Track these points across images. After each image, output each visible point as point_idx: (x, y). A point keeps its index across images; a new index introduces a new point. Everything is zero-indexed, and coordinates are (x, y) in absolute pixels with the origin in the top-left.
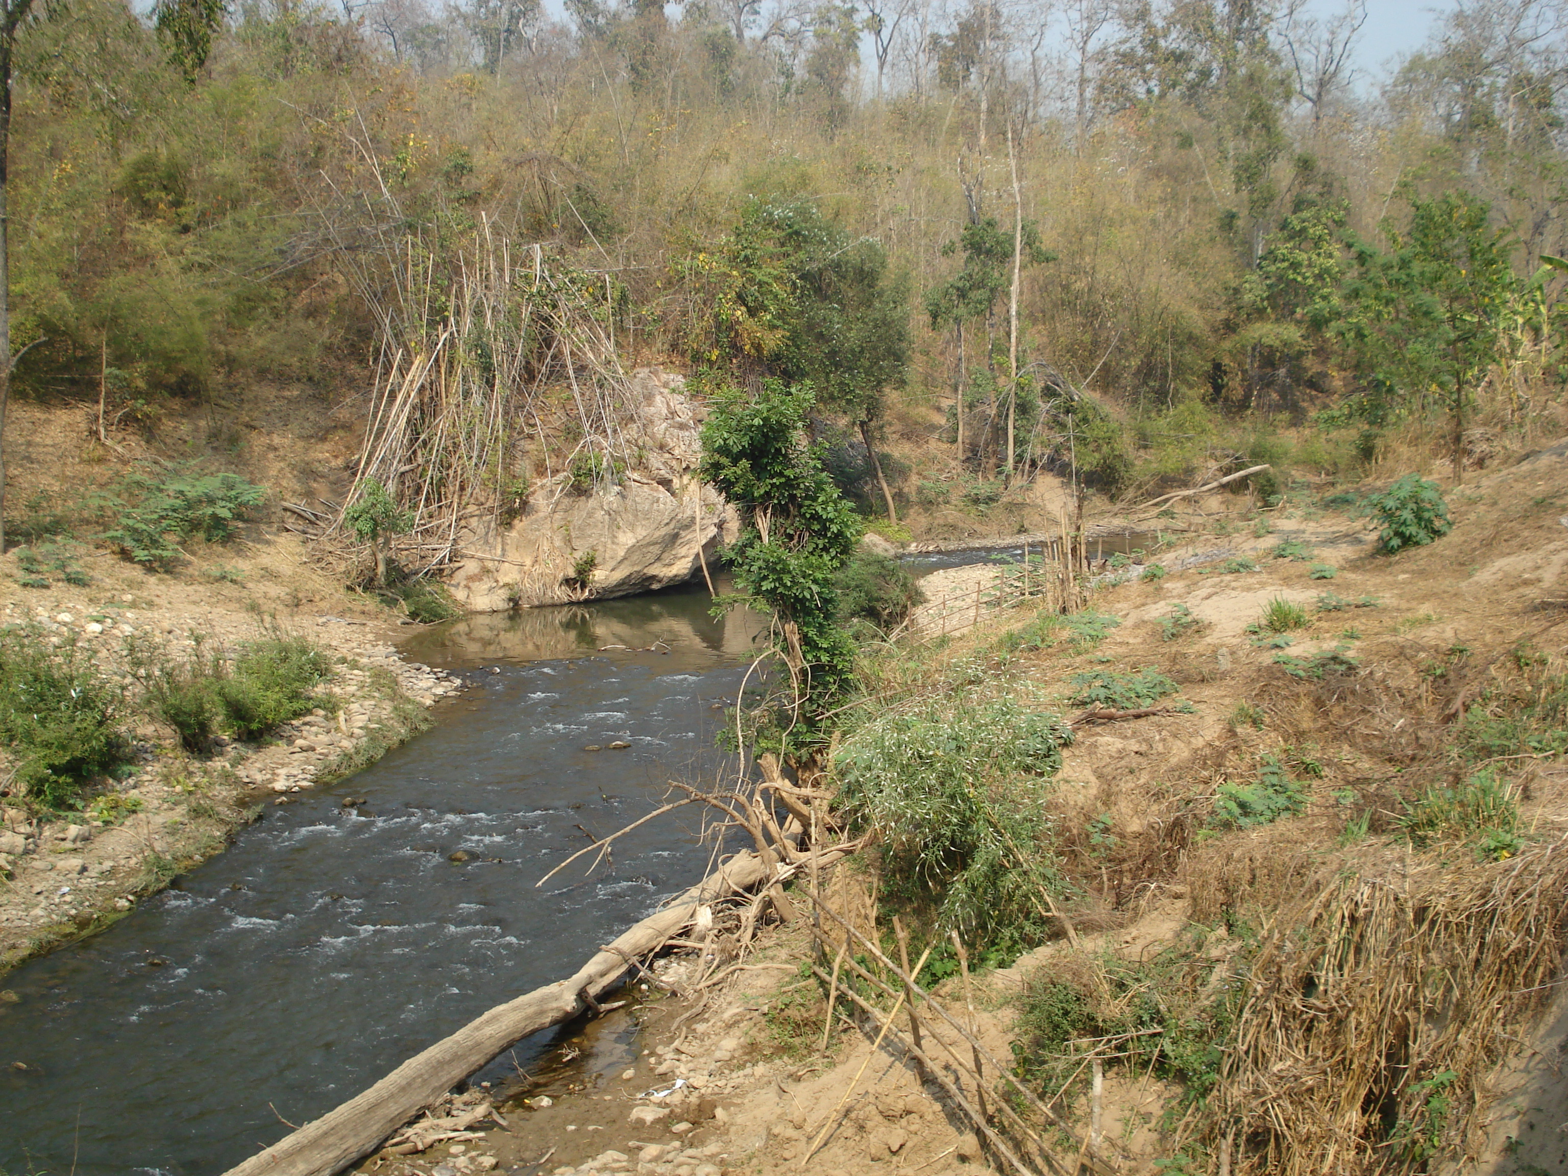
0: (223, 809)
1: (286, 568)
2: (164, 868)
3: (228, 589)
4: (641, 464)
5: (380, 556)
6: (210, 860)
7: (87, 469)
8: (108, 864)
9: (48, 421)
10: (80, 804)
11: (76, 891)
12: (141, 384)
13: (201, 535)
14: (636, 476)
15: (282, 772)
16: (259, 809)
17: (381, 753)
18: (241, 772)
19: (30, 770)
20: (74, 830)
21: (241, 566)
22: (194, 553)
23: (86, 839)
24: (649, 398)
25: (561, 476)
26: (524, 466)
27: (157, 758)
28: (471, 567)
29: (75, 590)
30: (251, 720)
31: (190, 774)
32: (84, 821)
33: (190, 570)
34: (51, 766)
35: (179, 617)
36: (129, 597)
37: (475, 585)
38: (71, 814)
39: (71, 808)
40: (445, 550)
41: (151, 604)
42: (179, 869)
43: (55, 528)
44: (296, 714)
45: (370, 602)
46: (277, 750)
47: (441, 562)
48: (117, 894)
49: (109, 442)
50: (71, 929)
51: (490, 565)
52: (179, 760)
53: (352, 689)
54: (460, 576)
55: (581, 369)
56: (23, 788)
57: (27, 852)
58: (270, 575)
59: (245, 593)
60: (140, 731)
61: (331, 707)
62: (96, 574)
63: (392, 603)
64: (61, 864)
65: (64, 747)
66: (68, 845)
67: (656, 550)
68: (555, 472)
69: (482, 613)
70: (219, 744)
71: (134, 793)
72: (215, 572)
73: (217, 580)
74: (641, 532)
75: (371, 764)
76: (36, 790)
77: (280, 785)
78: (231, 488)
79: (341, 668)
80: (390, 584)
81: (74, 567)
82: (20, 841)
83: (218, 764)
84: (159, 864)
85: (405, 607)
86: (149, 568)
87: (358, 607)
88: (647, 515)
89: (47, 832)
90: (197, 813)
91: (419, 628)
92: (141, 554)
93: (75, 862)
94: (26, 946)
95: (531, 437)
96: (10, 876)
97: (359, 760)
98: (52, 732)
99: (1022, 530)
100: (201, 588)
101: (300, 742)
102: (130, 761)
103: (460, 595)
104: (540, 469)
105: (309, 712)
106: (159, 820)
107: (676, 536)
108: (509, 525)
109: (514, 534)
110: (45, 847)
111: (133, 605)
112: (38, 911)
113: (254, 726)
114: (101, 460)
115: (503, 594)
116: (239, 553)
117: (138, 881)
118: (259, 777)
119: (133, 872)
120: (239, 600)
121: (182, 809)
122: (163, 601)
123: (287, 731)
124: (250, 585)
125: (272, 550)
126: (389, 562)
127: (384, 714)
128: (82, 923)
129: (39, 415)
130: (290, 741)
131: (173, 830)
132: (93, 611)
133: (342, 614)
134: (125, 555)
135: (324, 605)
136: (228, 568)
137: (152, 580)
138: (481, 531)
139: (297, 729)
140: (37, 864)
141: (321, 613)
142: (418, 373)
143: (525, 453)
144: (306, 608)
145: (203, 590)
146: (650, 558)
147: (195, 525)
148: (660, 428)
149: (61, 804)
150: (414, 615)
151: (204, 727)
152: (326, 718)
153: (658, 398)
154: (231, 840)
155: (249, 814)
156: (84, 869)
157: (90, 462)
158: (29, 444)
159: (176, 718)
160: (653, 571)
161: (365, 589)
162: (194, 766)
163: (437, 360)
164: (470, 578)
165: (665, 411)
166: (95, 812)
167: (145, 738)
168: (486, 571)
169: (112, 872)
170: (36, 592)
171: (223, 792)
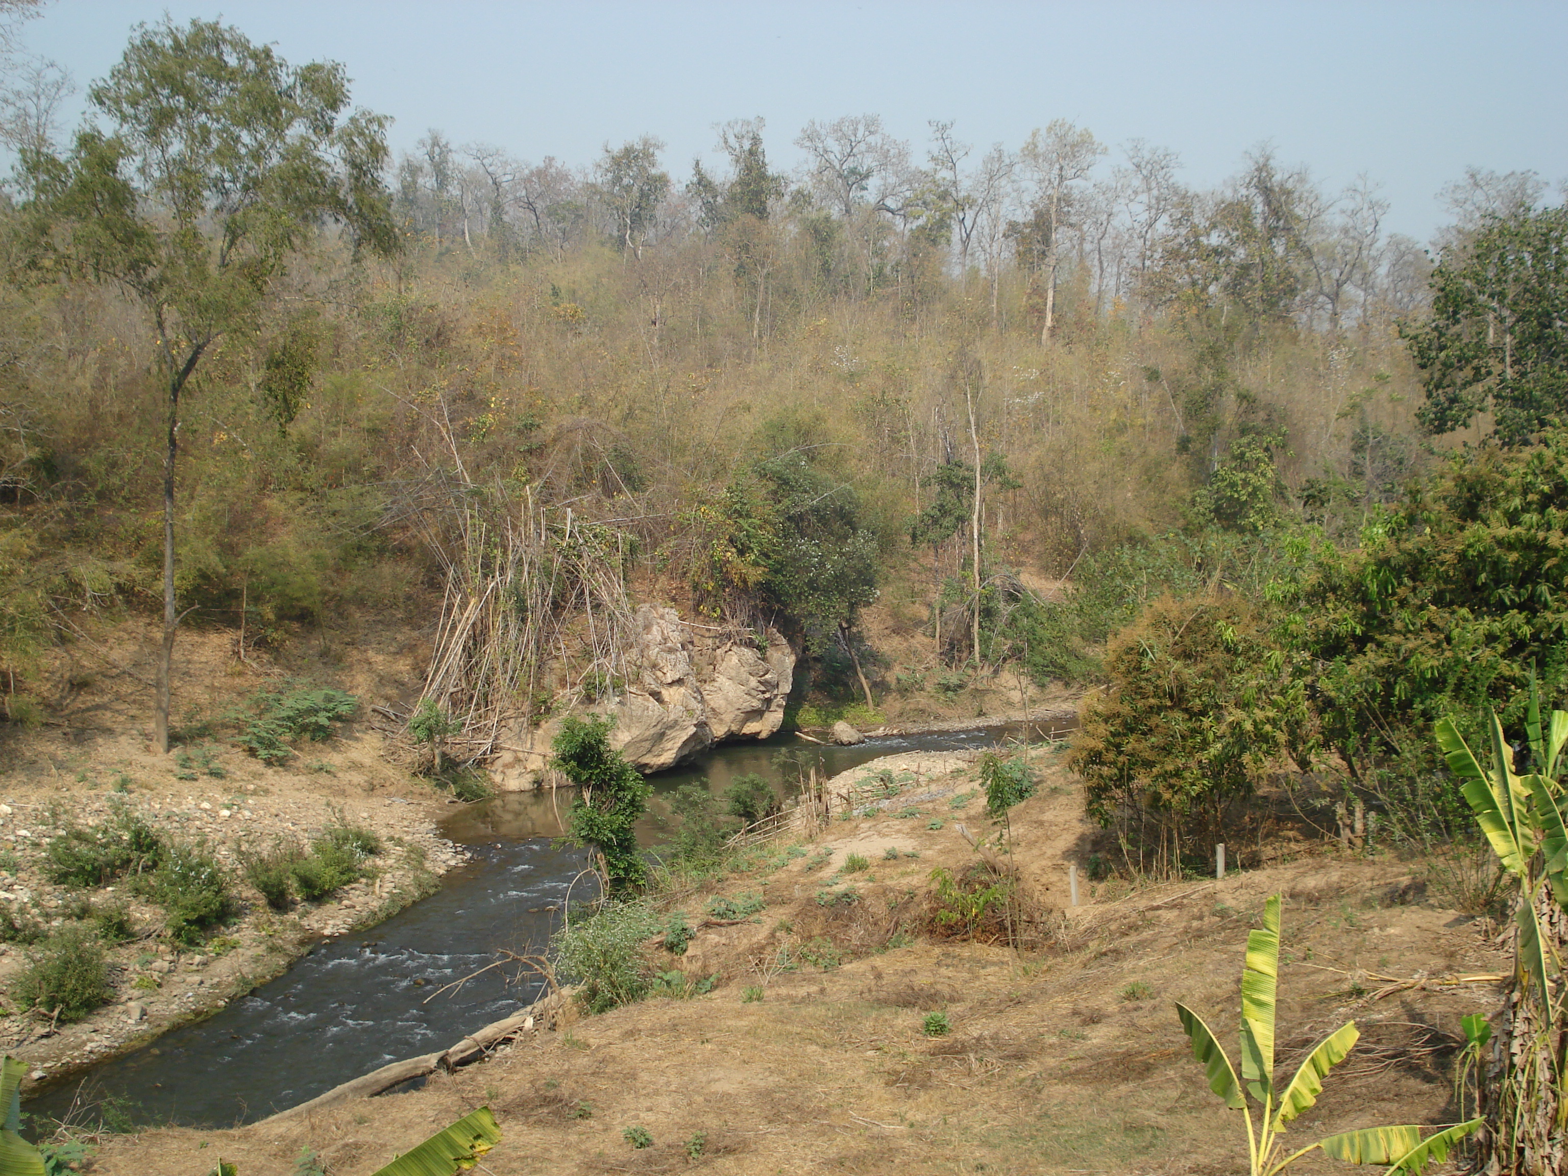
0: (289, 947)
1: (367, 761)
2: (246, 983)
3: (323, 779)
4: (637, 680)
5: (437, 751)
6: (275, 979)
7: (229, 681)
8: (216, 980)
9: (203, 643)
10: (203, 943)
11: (196, 995)
12: (272, 617)
13: (307, 736)
14: (633, 689)
15: (331, 922)
16: (310, 947)
17: (397, 910)
18: (305, 922)
19: (174, 922)
20: (198, 958)
21: (335, 759)
22: (301, 750)
23: (205, 964)
24: (647, 628)
25: (577, 689)
26: (550, 680)
27: (252, 914)
28: (507, 757)
29: (215, 781)
30: (315, 888)
31: (272, 923)
32: (204, 953)
33: (299, 764)
34: (187, 920)
35: (285, 802)
36: (252, 787)
37: (508, 771)
38: (197, 949)
39: (198, 944)
40: (488, 744)
41: (267, 792)
42: (256, 984)
43: (204, 731)
44: (349, 882)
45: (426, 785)
46: (331, 907)
47: (485, 753)
48: (219, 998)
49: (247, 661)
50: (191, 1017)
51: (521, 755)
52: (266, 914)
53: (390, 862)
54: (499, 763)
55: (597, 607)
56: (170, 933)
57: (170, 971)
58: (356, 766)
59: (335, 782)
60: (244, 895)
61: (372, 875)
62: (231, 768)
63: (442, 786)
64: (189, 979)
65: (194, 909)
66: (194, 968)
67: (647, 745)
68: (574, 684)
69: (511, 792)
70: (294, 903)
71: (236, 936)
72: (316, 765)
73: (316, 771)
74: (635, 732)
75: (389, 917)
76: (177, 934)
77: (327, 932)
78: (330, 701)
79: (389, 845)
80: (444, 771)
81: (215, 764)
82: (166, 965)
83: (293, 916)
84: (244, 980)
85: (453, 789)
86: (269, 763)
87: (417, 789)
88: (639, 719)
89: (183, 959)
90: (272, 949)
91: (462, 805)
92: (263, 753)
93: (197, 978)
94: (166, 1025)
95: (557, 658)
96: (160, 985)
97: (382, 915)
98: (188, 900)
99: (981, 714)
100: (303, 778)
101: (346, 902)
102: (236, 915)
103: (498, 778)
104: (563, 683)
105: (356, 881)
106: (249, 953)
107: (663, 735)
108: (537, 725)
109: (540, 732)
110: (181, 968)
111: (255, 793)
112: (174, 1006)
113: (316, 893)
114: (241, 674)
115: (530, 777)
116: (335, 748)
117: (232, 991)
118: (316, 926)
119: (229, 985)
120: (330, 787)
121: (263, 947)
122: (274, 789)
123: (340, 893)
124: (340, 775)
125: (359, 745)
126: (444, 755)
127: (407, 881)
128: (198, 1013)
129: (197, 638)
130: (340, 900)
131: (256, 960)
132: (226, 799)
133: (405, 796)
134: (252, 752)
135: (392, 789)
136: (325, 761)
137: (270, 771)
138: (516, 729)
139: (347, 892)
140: (175, 979)
141: (389, 795)
142: (472, 612)
143: (551, 669)
144: (378, 792)
145: (303, 780)
146: (643, 750)
147: (304, 728)
148: (654, 652)
149: (192, 942)
150: (459, 795)
151: (282, 894)
152: (367, 885)
153: (655, 628)
154: (290, 966)
155: (304, 950)
156: (202, 982)
157: (232, 675)
158: (189, 662)
159: (266, 888)
160: (646, 760)
161: (425, 775)
162: (276, 918)
163: (486, 602)
164: (506, 766)
165: (659, 638)
166: (211, 948)
167: (247, 899)
168: (518, 760)
169: (218, 984)
170: (188, 784)
171: (292, 935)
